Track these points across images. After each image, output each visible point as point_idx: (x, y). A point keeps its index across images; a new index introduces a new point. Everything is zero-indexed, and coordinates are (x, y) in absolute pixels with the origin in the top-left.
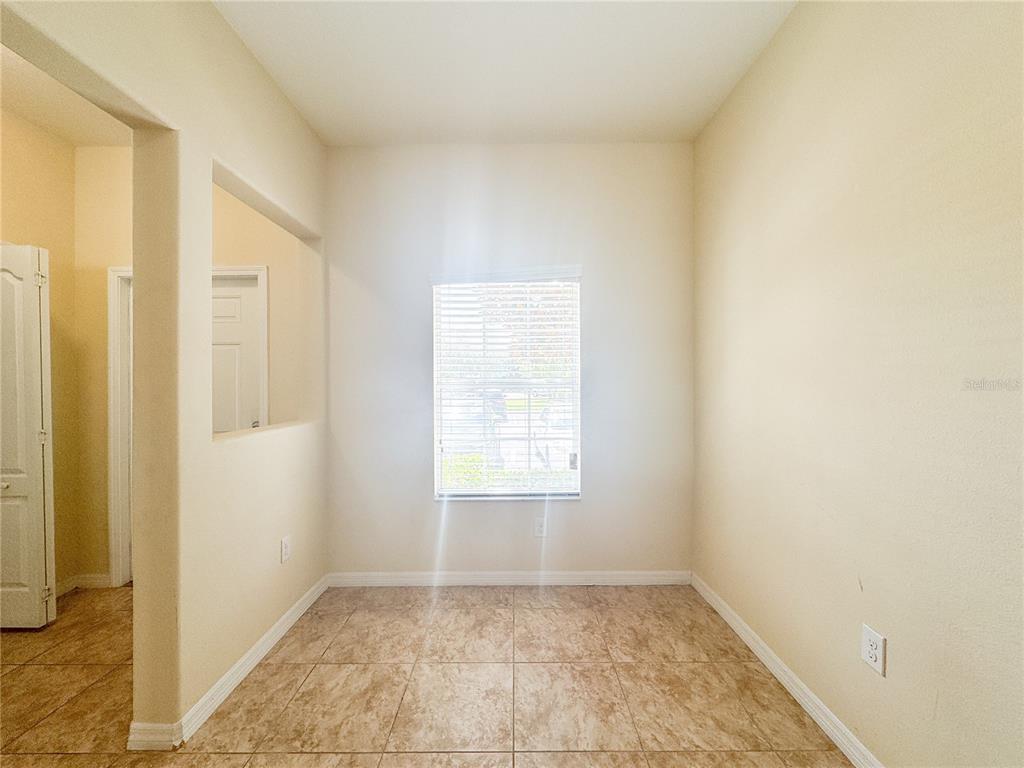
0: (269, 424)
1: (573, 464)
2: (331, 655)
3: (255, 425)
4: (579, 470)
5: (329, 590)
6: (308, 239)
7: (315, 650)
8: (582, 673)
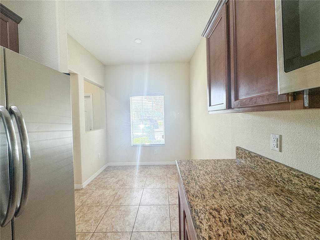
0: (94, 129)
1: (163, 137)
2: (110, 176)
3: (91, 130)
4: (164, 139)
5: (108, 166)
6: (101, 87)
7: (106, 176)
8: (160, 179)
